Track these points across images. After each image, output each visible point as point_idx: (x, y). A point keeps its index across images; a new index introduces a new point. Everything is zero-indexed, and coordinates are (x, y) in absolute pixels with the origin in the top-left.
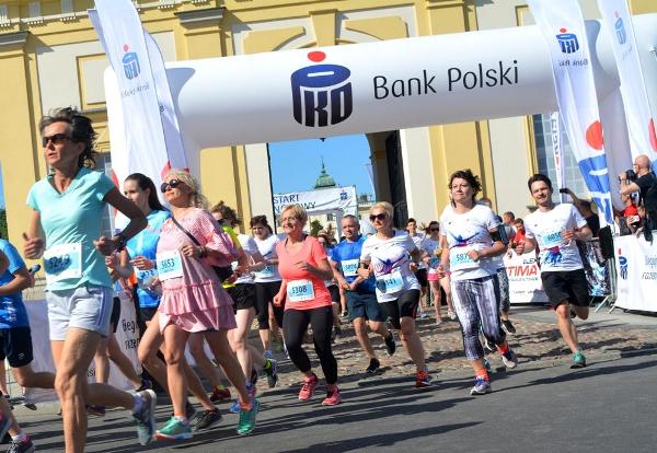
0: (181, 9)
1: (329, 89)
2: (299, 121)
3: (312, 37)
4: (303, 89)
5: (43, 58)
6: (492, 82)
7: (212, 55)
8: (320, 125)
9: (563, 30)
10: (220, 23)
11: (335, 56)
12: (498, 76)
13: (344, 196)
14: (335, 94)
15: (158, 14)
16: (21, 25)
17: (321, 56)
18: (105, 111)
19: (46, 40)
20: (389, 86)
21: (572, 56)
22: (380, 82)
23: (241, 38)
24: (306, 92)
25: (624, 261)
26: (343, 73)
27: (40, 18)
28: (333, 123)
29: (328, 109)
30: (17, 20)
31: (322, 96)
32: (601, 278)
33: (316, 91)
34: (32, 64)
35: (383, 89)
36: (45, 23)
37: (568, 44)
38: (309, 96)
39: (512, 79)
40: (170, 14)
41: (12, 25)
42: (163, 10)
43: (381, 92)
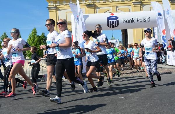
0: (87, 4)
1: (114, 21)
2: (108, 27)
3: (111, 11)
4: (109, 20)
5: (59, 12)
6: (145, 21)
7: (92, 13)
8: (112, 27)
9: (159, 12)
10: (94, 7)
11: (116, 14)
12: (146, 20)
13: (116, 41)
14: (115, 22)
15: (82, 5)
16: (55, 5)
17: (113, 14)
18: (71, 23)
19: (60, 8)
20: (126, 21)
21: (160, 17)
22: (124, 20)
23: (98, 10)
24: (110, 21)
25: (169, 56)
26: (117, 18)
27: (59, 4)
28: (115, 27)
29: (114, 24)
30: (55, 4)
31: (113, 22)
32: (164, 59)
33: (112, 21)
34: (57, 13)
35: (125, 21)
36: (60, 5)
37: (160, 15)
38: (111, 22)
39: (149, 21)
40: (85, 5)
41: (54, 5)
42: (83, 4)
43: (124, 22)
